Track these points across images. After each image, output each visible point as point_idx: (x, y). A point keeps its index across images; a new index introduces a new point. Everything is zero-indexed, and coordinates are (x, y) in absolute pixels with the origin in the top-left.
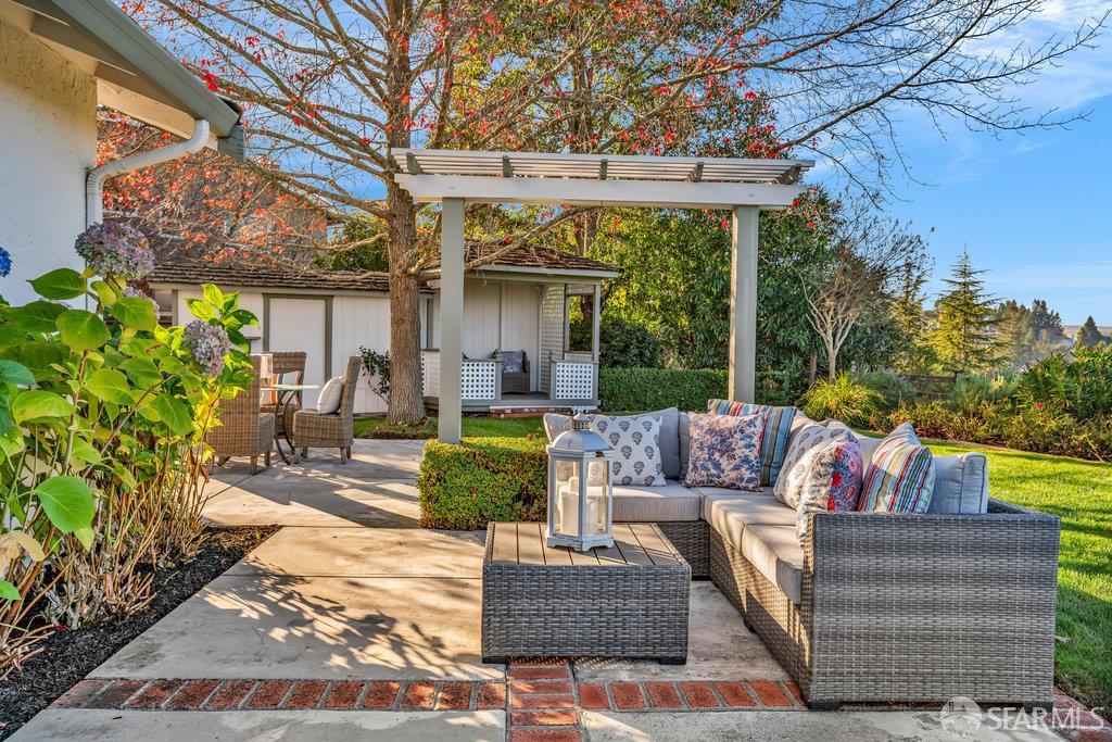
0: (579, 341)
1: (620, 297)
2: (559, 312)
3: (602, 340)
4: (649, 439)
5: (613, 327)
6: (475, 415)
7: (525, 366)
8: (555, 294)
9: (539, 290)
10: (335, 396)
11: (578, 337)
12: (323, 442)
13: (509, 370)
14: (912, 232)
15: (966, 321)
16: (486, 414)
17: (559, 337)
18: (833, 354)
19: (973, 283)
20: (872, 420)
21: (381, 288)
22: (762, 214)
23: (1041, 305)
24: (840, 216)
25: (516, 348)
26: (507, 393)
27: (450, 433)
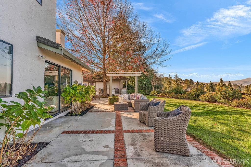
0: (124, 87)
1: (129, 82)
2: (122, 84)
3: (127, 86)
4: (127, 96)
5: (128, 85)
6: (113, 95)
7: (118, 90)
8: (122, 81)
9: (120, 81)
10: (99, 93)
11: (124, 86)
12: (98, 98)
13: (116, 90)
14: (162, 74)
15: (177, 83)
16: (114, 95)
17: (122, 86)
18: (153, 88)
19: (177, 78)
20: (157, 95)
21: (102, 81)
22: (138, 77)
23: (191, 80)
24: (155, 72)
25: (117, 88)
26: (116, 93)
27: (110, 97)
